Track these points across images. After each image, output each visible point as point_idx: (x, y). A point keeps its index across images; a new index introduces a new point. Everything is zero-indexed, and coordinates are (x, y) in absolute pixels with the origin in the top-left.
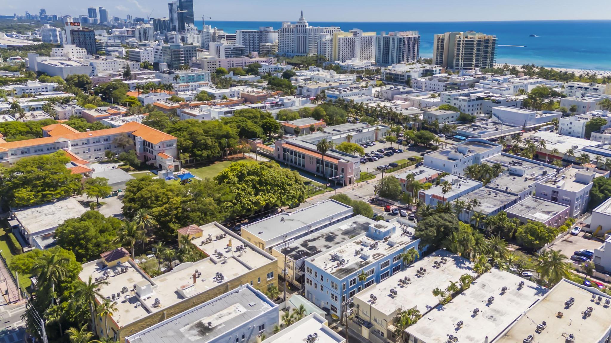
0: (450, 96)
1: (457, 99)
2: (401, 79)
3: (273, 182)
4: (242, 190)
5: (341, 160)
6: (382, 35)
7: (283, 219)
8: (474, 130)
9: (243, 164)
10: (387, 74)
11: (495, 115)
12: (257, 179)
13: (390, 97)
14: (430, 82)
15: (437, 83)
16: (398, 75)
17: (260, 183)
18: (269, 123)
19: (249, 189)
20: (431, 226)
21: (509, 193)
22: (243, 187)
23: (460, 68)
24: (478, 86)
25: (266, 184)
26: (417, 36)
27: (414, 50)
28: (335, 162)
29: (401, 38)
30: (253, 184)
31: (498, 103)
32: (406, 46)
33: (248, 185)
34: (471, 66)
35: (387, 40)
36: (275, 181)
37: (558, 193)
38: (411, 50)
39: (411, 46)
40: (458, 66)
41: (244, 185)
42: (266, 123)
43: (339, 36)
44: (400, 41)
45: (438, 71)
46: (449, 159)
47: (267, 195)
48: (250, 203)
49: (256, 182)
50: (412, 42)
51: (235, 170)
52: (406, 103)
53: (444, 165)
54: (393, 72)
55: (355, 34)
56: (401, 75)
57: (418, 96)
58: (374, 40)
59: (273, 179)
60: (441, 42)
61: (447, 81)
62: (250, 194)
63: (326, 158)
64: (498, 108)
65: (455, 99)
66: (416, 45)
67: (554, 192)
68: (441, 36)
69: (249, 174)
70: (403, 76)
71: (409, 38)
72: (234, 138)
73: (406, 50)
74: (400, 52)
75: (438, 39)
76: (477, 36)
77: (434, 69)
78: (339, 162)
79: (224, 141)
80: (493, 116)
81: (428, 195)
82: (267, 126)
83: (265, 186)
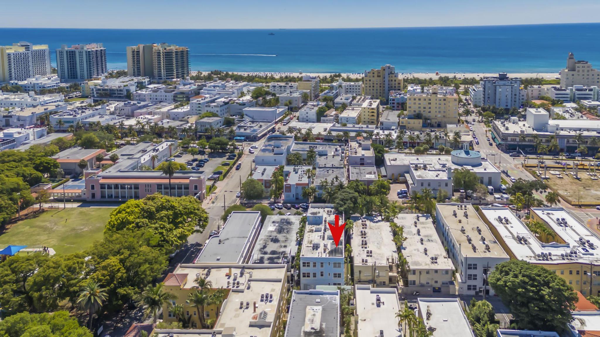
0: (200, 104)
1: (209, 106)
2: (118, 94)
3: (187, 210)
4: (162, 228)
5: (191, 178)
6: (63, 48)
7: (220, 241)
8: (245, 130)
9: (137, 204)
10: (99, 90)
11: (246, 115)
12: (171, 212)
13: (130, 114)
14: (155, 94)
15: (164, 94)
16: (113, 90)
17: (176, 215)
18: (46, 163)
19: (168, 226)
20: (347, 200)
21: (337, 168)
22: (161, 224)
23: (163, 77)
24: (203, 93)
25: (182, 214)
26: (99, 49)
27: (102, 63)
28: (187, 181)
29: (89, 52)
30: (168, 218)
31: (244, 104)
32: (95, 59)
33: (165, 221)
34: (173, 76)
35: (71, 55)
36: (188, 209)
37: (363, 159)
38: (100, 63)
39: (99, 59)
40: (160, 76)
41: (160, 223)
42: (41, 163)
43: (8, 51)
44: (89, 54)
45: (147, 83)
46: (275, 154)
47: (186, 224)
48: (175, 239)
49: (171, 215)
50: (99, 55)
51: (132, 212)
52: (156, 117)
53: (275, 160)
54: (106, 88)
55: (27, 48)
56: (117, 90)
57: (160, 108)
58: (47, 53)
59: (185, 208)
60: (136, 54)
61: (173, 91)
62: (171, 230)
63: (173, 181)
64: (247, 109)
65: (206, 106)
66: (103, 58)
67: (361, 159)
68: (135, 47)
69: (159, 210)
70: (121, 90)
71: (97, 51)
72: (27, 189)
73: (95, 64)
74: (90, 66)
75: (133, 52)
76: (173, 48)
77: (144, 81)
78: (191, 180)
79: (17, 195)
80: (245, 116)
81: (293, 185)
82: (44, 166)
83: (181, 217)
